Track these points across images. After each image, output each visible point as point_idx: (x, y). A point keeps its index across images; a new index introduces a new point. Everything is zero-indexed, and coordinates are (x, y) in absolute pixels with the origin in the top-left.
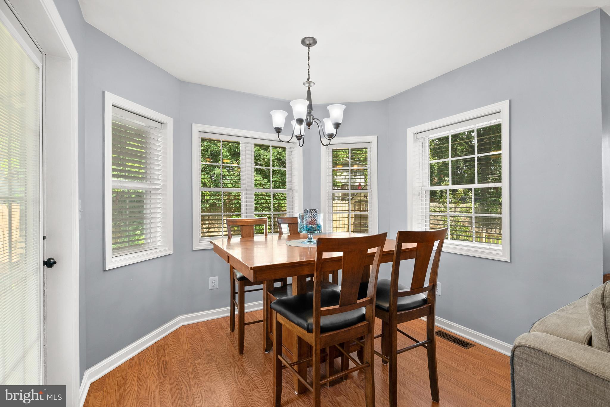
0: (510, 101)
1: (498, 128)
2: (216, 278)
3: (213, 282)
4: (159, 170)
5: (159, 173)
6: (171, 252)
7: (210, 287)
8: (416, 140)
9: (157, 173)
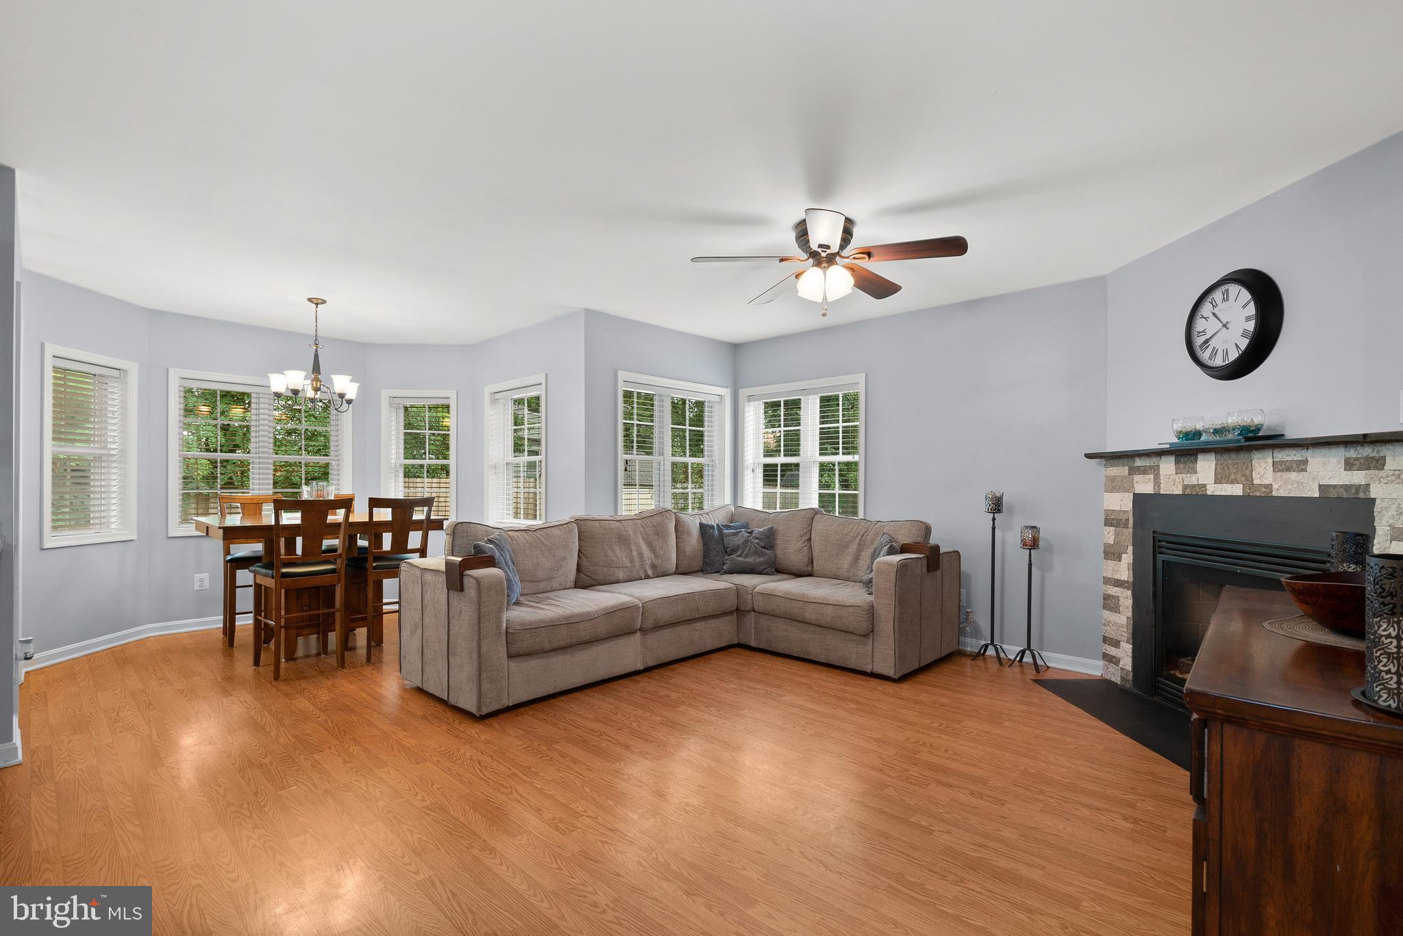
0: (546, 375)
1: (538, 398)
2: (206, 576)
3: (201, 581)
4: (115, 406)
5: (115, 409)
6: (134, 537)
7: (196, 588)
8: (494, 402)
9: (112, 409)
